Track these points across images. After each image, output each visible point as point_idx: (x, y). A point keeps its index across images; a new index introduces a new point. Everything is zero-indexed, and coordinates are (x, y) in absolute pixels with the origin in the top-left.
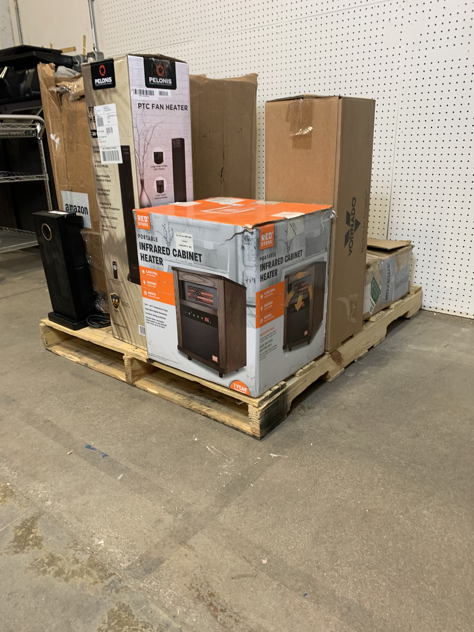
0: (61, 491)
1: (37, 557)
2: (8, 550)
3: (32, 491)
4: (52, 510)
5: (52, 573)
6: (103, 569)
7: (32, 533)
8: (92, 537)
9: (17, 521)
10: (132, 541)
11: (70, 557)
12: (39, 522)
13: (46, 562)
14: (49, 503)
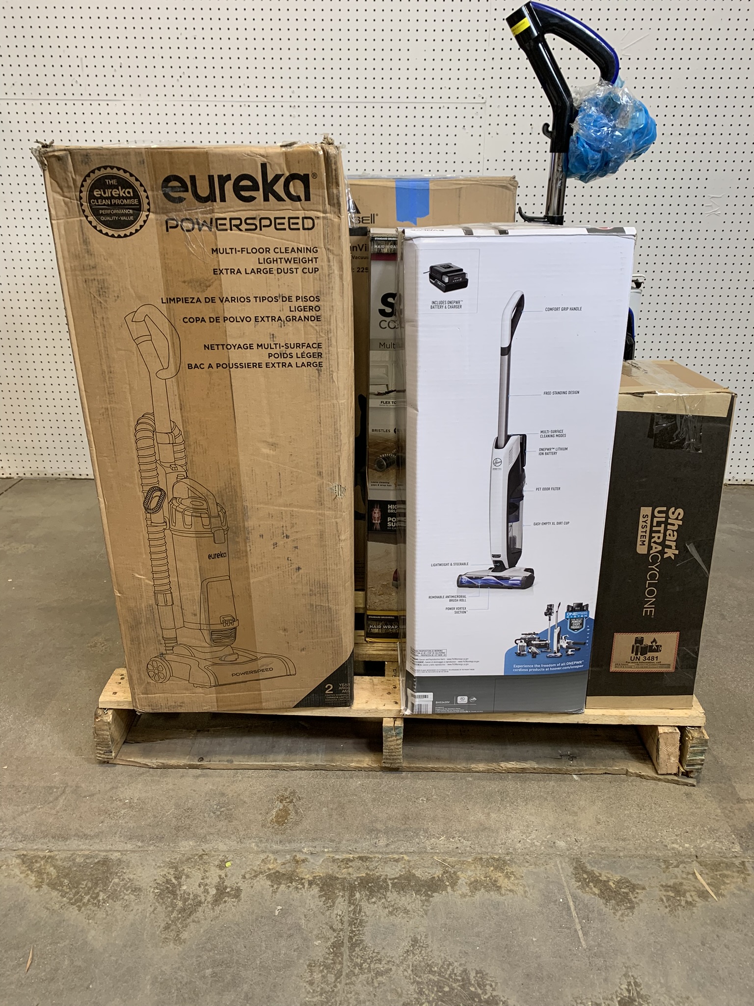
0: (547, 825)
1: (658, 898)
2: (620, 912)
3: (519, 845)
4: (580, 848)
5: (697, 899)
6: (729, 866)
7: (608, 881)
8: (666, 846)
9: (567, 882)
10: (703, 826)
11: (685, 876)
12: (589, 868)
13: (673, 895)
14: (561, 844)
